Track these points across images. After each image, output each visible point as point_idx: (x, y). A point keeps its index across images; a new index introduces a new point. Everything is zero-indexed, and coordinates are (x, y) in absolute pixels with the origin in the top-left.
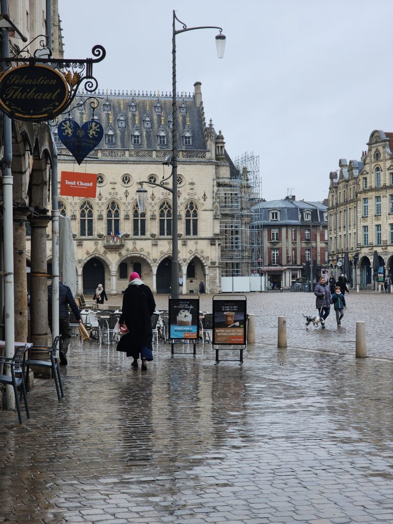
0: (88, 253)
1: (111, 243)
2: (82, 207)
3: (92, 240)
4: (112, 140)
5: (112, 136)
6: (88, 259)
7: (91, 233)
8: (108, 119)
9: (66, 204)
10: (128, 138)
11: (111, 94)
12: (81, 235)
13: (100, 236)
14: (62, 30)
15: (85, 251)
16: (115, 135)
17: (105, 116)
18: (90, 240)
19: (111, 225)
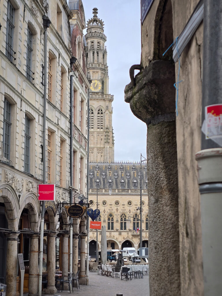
0: (124, 238)
1: (135, 233)
2: (121, 216)
3: (126, 232)
4: (136, 184)
5: (136, 183)
6: (124, 241)
7: (125, 229)
8: (134, 175)
9: (114, 215)
10: (144, 184)
11: (136, 163)
12: (121, 230)
13: (130, 230)
14: (114, 133)
15: (122, 237)
16: (137, 182)
17: (133, 173)
18: (125, 232)
19: (135, 225)
